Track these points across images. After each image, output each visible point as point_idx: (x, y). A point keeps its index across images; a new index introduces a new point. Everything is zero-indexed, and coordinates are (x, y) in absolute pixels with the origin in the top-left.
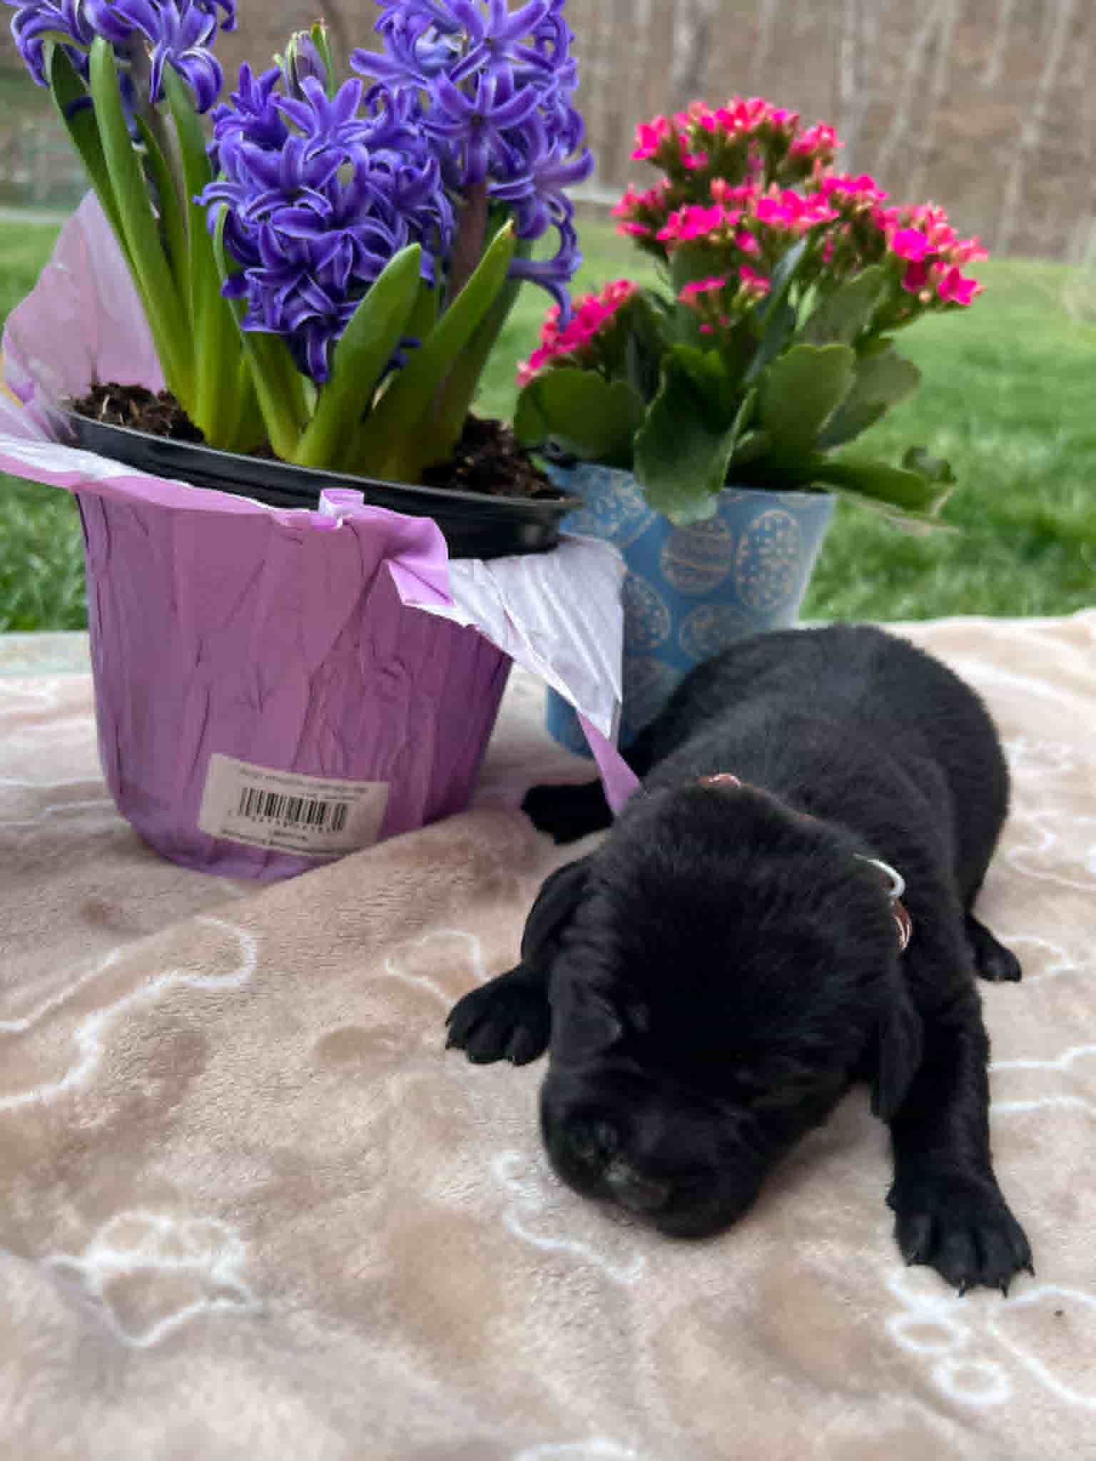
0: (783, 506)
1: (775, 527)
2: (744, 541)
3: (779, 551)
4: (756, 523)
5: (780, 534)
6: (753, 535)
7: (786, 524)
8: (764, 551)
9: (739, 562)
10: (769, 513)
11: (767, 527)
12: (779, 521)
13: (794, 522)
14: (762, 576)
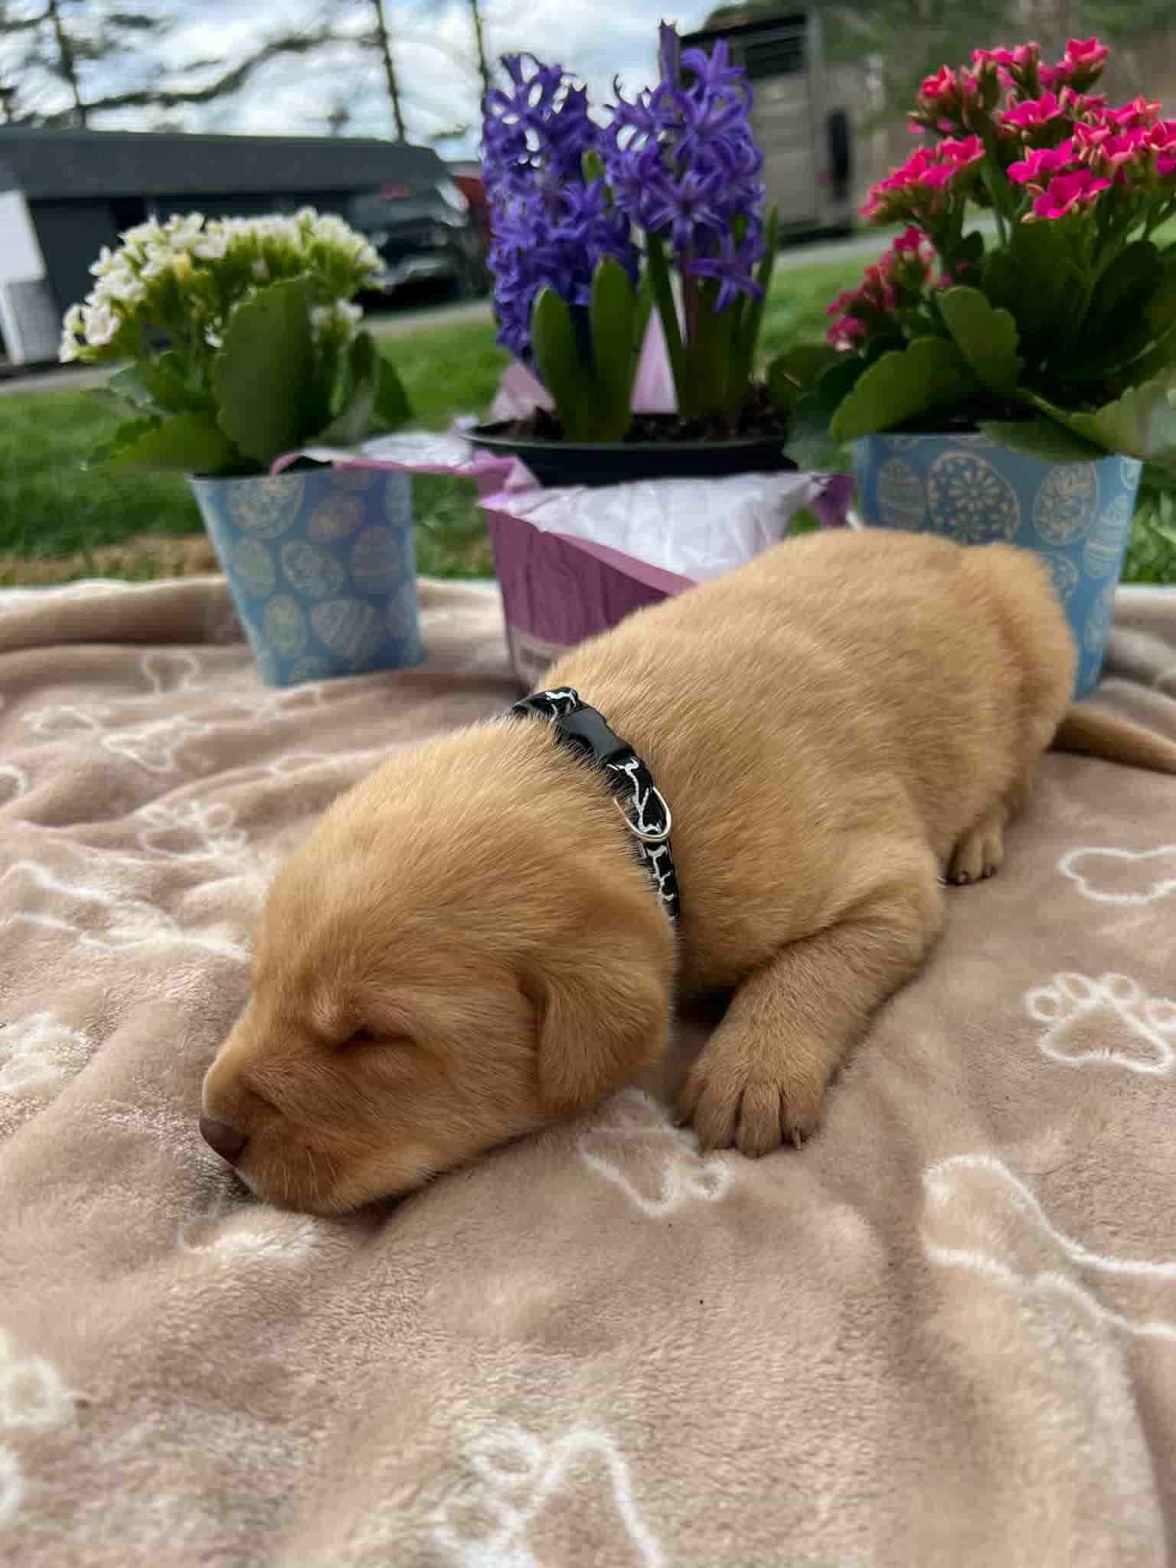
0: (963, 448)
1: (959, 470)
2: (931, 484)
3: (974, 492)
4: (937, 466)
5: (968, 474)
6: (936, 475)
7: (971, 464)
8: (955, 492)
9: (933, 505)
10: (949, 455)
11: (950, 469)
12: (962, 462)
13: (982, 463)
14: (962, 517)
